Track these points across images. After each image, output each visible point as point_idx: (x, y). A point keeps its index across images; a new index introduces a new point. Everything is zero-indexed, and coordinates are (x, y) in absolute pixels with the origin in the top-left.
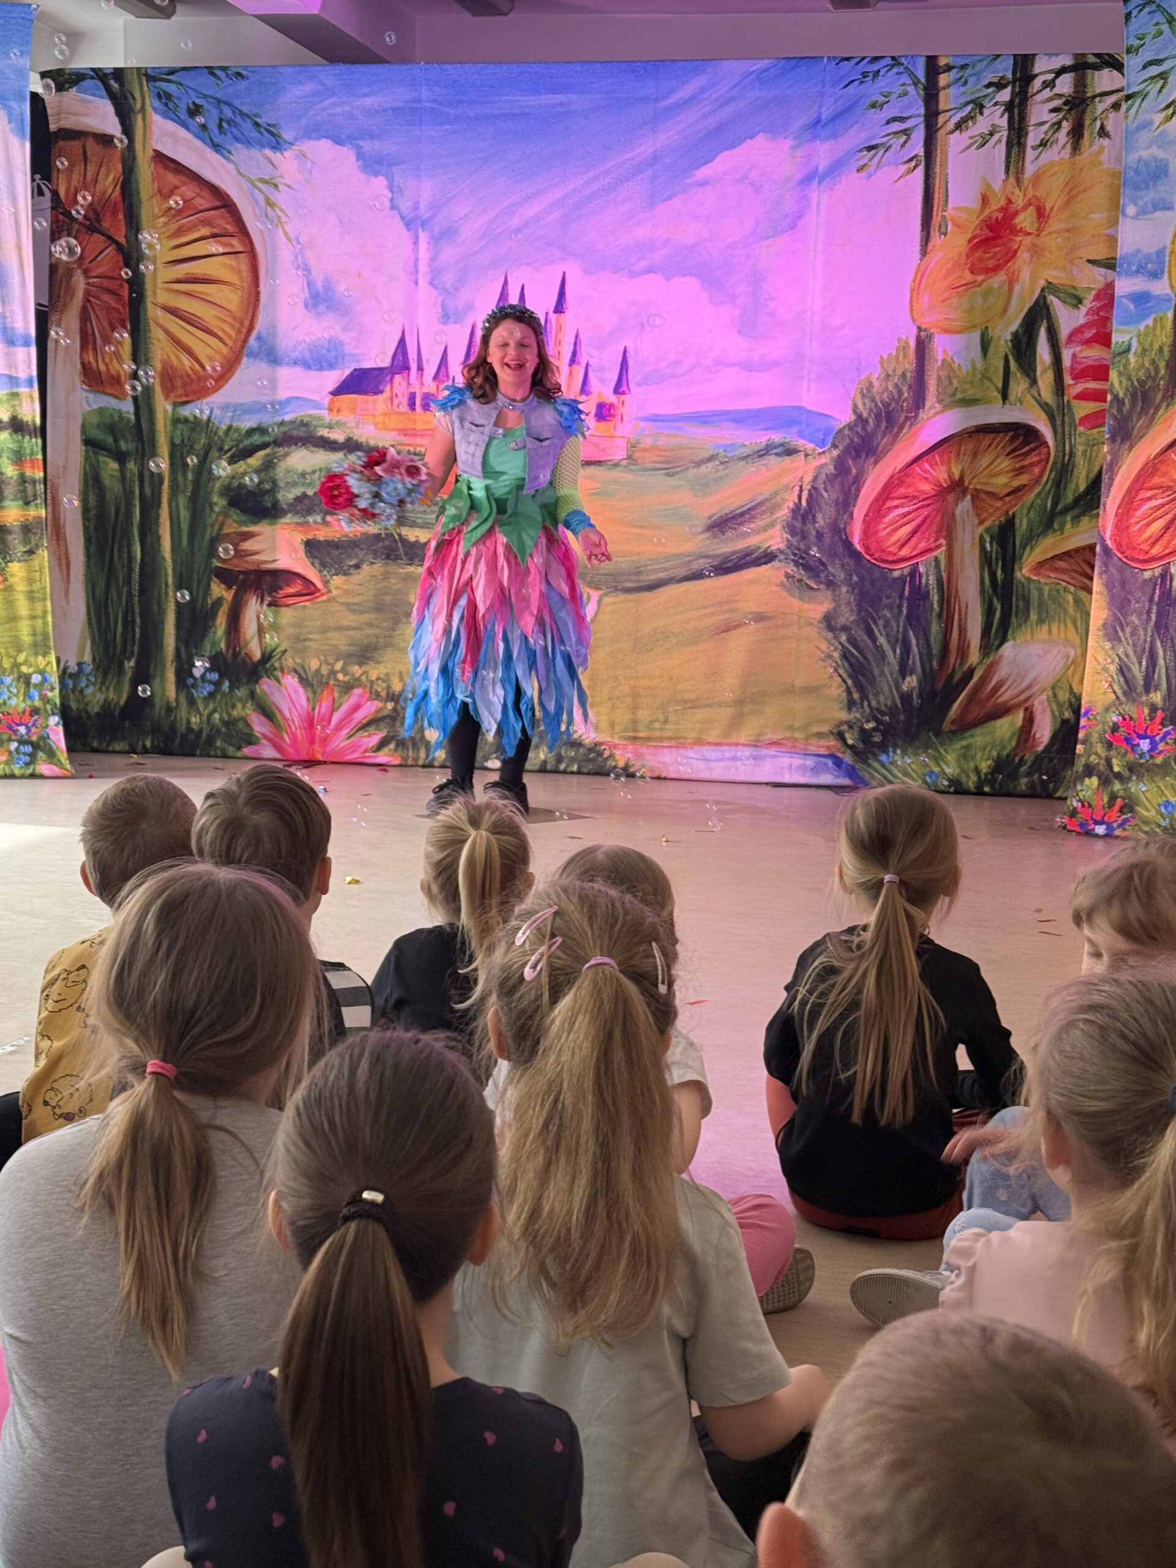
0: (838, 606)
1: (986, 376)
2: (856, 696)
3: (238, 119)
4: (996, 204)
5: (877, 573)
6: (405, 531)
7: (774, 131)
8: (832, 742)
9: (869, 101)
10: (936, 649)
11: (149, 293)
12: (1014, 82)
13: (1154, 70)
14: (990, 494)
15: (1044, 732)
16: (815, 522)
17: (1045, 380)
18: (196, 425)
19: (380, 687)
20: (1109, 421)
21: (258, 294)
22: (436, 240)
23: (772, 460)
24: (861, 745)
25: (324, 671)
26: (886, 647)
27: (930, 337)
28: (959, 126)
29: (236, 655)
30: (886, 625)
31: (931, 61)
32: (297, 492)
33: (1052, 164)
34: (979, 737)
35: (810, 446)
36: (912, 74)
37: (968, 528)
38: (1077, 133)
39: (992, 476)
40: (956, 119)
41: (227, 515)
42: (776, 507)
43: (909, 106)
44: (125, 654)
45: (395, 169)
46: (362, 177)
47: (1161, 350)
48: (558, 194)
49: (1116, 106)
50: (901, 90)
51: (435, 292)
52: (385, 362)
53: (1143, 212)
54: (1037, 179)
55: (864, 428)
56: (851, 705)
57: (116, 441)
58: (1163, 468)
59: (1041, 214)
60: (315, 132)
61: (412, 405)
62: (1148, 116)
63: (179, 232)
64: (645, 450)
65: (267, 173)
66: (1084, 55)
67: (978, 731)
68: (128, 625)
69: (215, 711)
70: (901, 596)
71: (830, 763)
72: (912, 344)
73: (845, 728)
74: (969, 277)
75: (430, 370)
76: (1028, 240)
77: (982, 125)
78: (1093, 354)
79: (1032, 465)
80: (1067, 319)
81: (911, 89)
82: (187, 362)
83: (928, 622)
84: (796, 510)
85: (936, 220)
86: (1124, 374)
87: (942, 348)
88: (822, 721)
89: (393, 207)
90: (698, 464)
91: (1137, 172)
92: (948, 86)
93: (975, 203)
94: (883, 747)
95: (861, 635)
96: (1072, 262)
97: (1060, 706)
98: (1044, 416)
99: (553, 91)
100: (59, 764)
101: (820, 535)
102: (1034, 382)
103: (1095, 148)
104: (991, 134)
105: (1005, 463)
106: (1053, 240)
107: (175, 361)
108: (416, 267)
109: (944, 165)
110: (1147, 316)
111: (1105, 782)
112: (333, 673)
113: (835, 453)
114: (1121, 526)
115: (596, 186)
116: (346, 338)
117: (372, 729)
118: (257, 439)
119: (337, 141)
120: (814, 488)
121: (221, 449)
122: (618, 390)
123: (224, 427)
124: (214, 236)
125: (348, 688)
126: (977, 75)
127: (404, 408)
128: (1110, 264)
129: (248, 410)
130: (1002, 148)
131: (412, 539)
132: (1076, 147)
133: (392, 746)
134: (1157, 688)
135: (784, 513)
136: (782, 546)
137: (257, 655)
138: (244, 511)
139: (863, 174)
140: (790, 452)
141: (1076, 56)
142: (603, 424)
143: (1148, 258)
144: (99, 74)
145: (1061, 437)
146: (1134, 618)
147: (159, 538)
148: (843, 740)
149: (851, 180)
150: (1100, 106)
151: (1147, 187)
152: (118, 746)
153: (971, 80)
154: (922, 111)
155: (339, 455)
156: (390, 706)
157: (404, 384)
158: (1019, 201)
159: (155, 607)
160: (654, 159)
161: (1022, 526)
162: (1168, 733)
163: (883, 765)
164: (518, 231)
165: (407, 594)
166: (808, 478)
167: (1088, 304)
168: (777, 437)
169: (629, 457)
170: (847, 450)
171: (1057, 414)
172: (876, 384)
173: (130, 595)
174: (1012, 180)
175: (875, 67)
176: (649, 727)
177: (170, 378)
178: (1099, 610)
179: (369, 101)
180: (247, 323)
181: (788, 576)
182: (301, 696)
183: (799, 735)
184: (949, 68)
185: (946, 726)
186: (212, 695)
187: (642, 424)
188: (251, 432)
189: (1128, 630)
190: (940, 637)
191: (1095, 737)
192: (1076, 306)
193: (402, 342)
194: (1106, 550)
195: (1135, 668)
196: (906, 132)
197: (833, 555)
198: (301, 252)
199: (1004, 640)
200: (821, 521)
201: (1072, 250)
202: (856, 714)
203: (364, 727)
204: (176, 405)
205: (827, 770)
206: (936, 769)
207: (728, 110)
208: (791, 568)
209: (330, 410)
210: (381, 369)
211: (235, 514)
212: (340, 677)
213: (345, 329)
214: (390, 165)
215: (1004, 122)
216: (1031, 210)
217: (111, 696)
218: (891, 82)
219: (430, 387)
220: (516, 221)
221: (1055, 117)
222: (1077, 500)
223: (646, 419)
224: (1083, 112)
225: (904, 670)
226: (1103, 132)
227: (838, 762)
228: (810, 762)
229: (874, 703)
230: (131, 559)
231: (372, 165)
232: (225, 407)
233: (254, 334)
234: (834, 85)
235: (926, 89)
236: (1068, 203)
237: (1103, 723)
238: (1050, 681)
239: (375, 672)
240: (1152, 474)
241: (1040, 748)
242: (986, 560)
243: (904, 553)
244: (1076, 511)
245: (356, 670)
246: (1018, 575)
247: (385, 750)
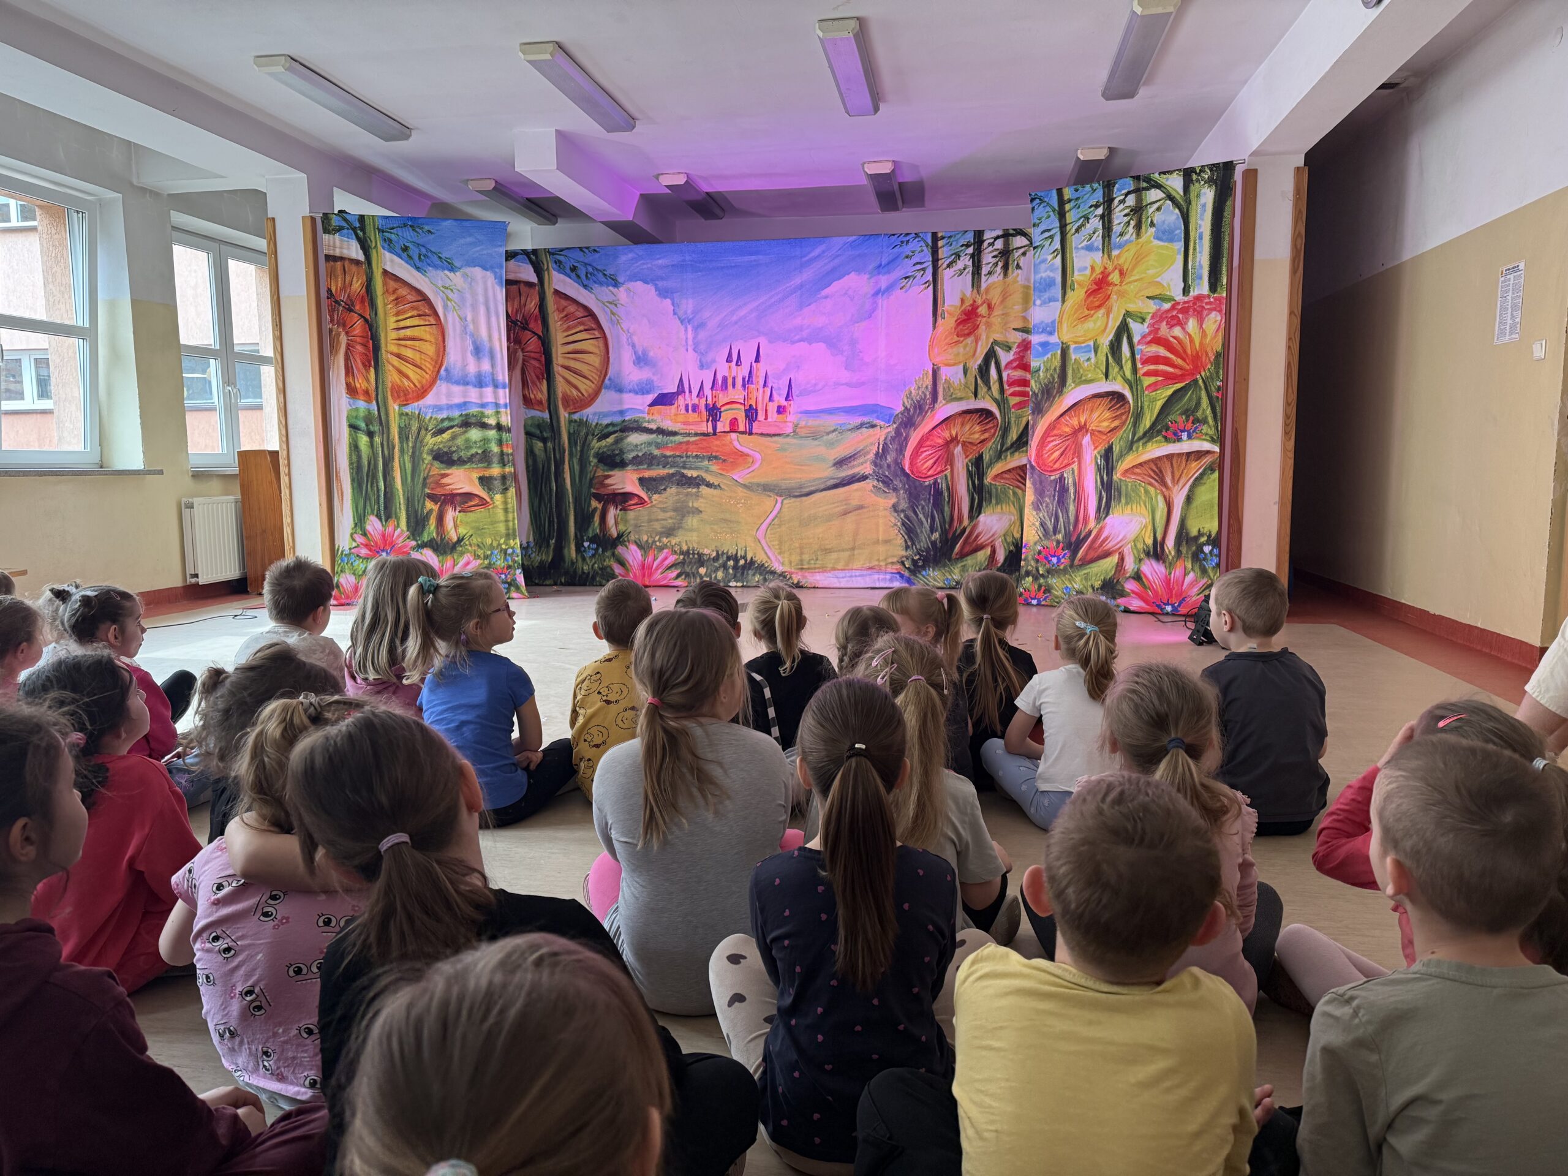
0: (899, 500)
1: (966, 386)
2: (909, 543)
3: (596, 272)
4: (968, 303)
5: (917, 483)
6: (685, 472)
7: (859, 271)
8: (899, 566)
9: (904, 255)
10: (947, 519)
11: (554, 359)
12: (974, 244)
13: (1047, 234)
14: (970, 443)
15: (1001, 556)
16: (886, 459)
17: (995, 387)
18: (581, 423)
19: (677, 548)
20: (1031, 405)
21: (608, 358)
22: (696, 329)
23: (864, 430)
24: (912, 567)
25: (650, 541)
26: (923, 519)
27: (938, 368)
28: (949, 266)
29: (604, 535)
30: (923, 508)
31: (934, 235)
32: (633, 454)
33: (994, 283)
34: (969, 561)
35: (882, 423)
36: (925, 242)
37: (961, 460)
38: (1006, 267)
39: (971, 434)
40: (947, 262)
41: (597, 467)
42: (868, 453)
43: (925, 256)
44: (550, 537)
45: (675, 295)
46: (659, 299)
47: (1055, 369)
48: (756, 304)
49: (1024, 254)
50: (920, 249)
51: (696, 355)
52: (675, 390)
53: (1044, 303)
54: (987, 290)
55: (908, 414)
56: (907, 548)
57: (541, 432)
58: (1058, 426)
59: (990, 307)
60: (634, 278)
61: (687, 410)
62: (1045, 257)
63: (569, 328)
64: (801, 428)
65: (611, 298)
66: (1008, 230)
67: (969, 558)
68: (551, 522)
69: (595, 563)
70: (930, 494)
71: (898, 576)
72: (931, 372)
73: (904, 559)
74: (956, 338)
75: (695, 392)
76: (984, 320)
77: (960, 265)
78: (1018, 374)
79: (990, 428)
80: (1005, 357)
81: (925, 248)
82: (575, 392)
83: (943, 507)
84: (877, 454)
85: (939, 312)
86: (1038, 381)
87: (945, 374)
88: (893, 556)
89: (675, 314)
90: (828, 434)
91: (1040, 283)
92: (943, 246)
93: (958, 303)
94: (923, 567)
95: (911, 514)
96: (1006, 330)
97: (1008, 544)
98: (995, 404)
99: (751, 254)
100: (521, 593)
101: (889, 466)
102: (989, 388)
103: (1015, 274)
104: (964, 269)
105: (977, 428)
106: (996, 319)
107: (568, 392)
108: (686, 342)
109: (942, 285)
110: (1047, 353)
111: (1036, 579)
112: (654, 542)
113: (895, 426)
114: (1039, 455)
115: (773, 300)
116: (655, 378)
117: (673, 569)
118: (611, 429)
119: (646, 282)
120: (885, 443)
121: (593, 435)
122: (787, 399)
123: (594, 424)
124: (586, 330)
125: (661, 549)
126: (957, 240)
127: (683, 411)
128: (1025, 330)
129: (606, 415)
130: (970, 276)
131: (690, 475)
132: (1006, 274)
133: (683, 577)
134: (1059, 532)
135: (871, 456)
136: (871, 472)
137: (615, 535)
138: (605, 464)
139: (904, 290)
140: (873, 426)
141: (1004, 230)
142: (781, 416)
143: (1047, 325)
144: (525, 252)
145: (1003, 414)
146: (1047, 499)
147: (564, 479)
148: (904, 565)
149: (897, 293)
150: (1017, 254)
151: (1045, 291)
152: (548, 582)
153: (954, 243)
154: (931, 259)
155: (654, 436)
156: (682, 557)
157: (683, 399)
158: (979, 301)
159: (564, 514)
160: (801, 286)
161: (986, 458)
162: (1065, 554)
163: (923, 576)
164: (736, 323)
165: (688, 502)
166: (882, 439)
167: (1014, 350)
168: (866, 420)
169: (794, 432)
170: (900, 424)
171: (1001, 403)
172: (913, 392)
173: (551, 508)
174: (975, 291)
175: (906, 239)
176: (809, 563)
177: (567, 400)
178: (1030, 496)
179: (660, 262)
180: (604, 372)
181: (873, 486)
182: (638, 554)
183: (883, 564)
184: (943, 238)
185: (954, 556)
186: (593, 556)
187: (800, 415)
188: (607, 426)
189: (1044, 505)
190: (949, 513)
191: (1030, 557)
192: (1008, 351)
193: (681, 379)
194: (1032, 467)
195: (1048, 523)
196: (923, 269)
197: (896, 475)
198: (630, 337)
199: (980, 513)
200: (889, 459)
201: (1006, 324)
202: (909, 552)
203: (669, 568)
204: (570, 414)
205: (897, 580)
206: (950, 577)
207: (837, 261)
208: (876, 482)
209: (648, 414)
210: (673, 393)
211: (601, 466)
212: (658, 543)
213: (654, 374)
214: (672, 293)
215: (970, 263)
216: (985, 305)
217: (544, 557)
218: (915, 245)
219: (696, 401)
220: (735, 318)
221: (994, 260)
222: (1012, 445)
223: (801, 413)
224: (1008, 258)
225: (932, 530)
226: (1018, 267)
227: (902, 576)
228: (888, 576)
229: (918, 547)
230: (551, 490)
231: (663, 293)
232: (595, 414)
233: (607, 378)
234: (888, 247)
235: (932, 248)
236: (1002, 301)
237: (1034, 550)
238: (1003, 533)
239: (674, 541)
240: (1053, 429)
241: (999, 565)
242: (970, 474)
243: (930, 473)
244: (1012, 450)
245: (665, 540)
246: (985, 482)
247: (680, 579)
